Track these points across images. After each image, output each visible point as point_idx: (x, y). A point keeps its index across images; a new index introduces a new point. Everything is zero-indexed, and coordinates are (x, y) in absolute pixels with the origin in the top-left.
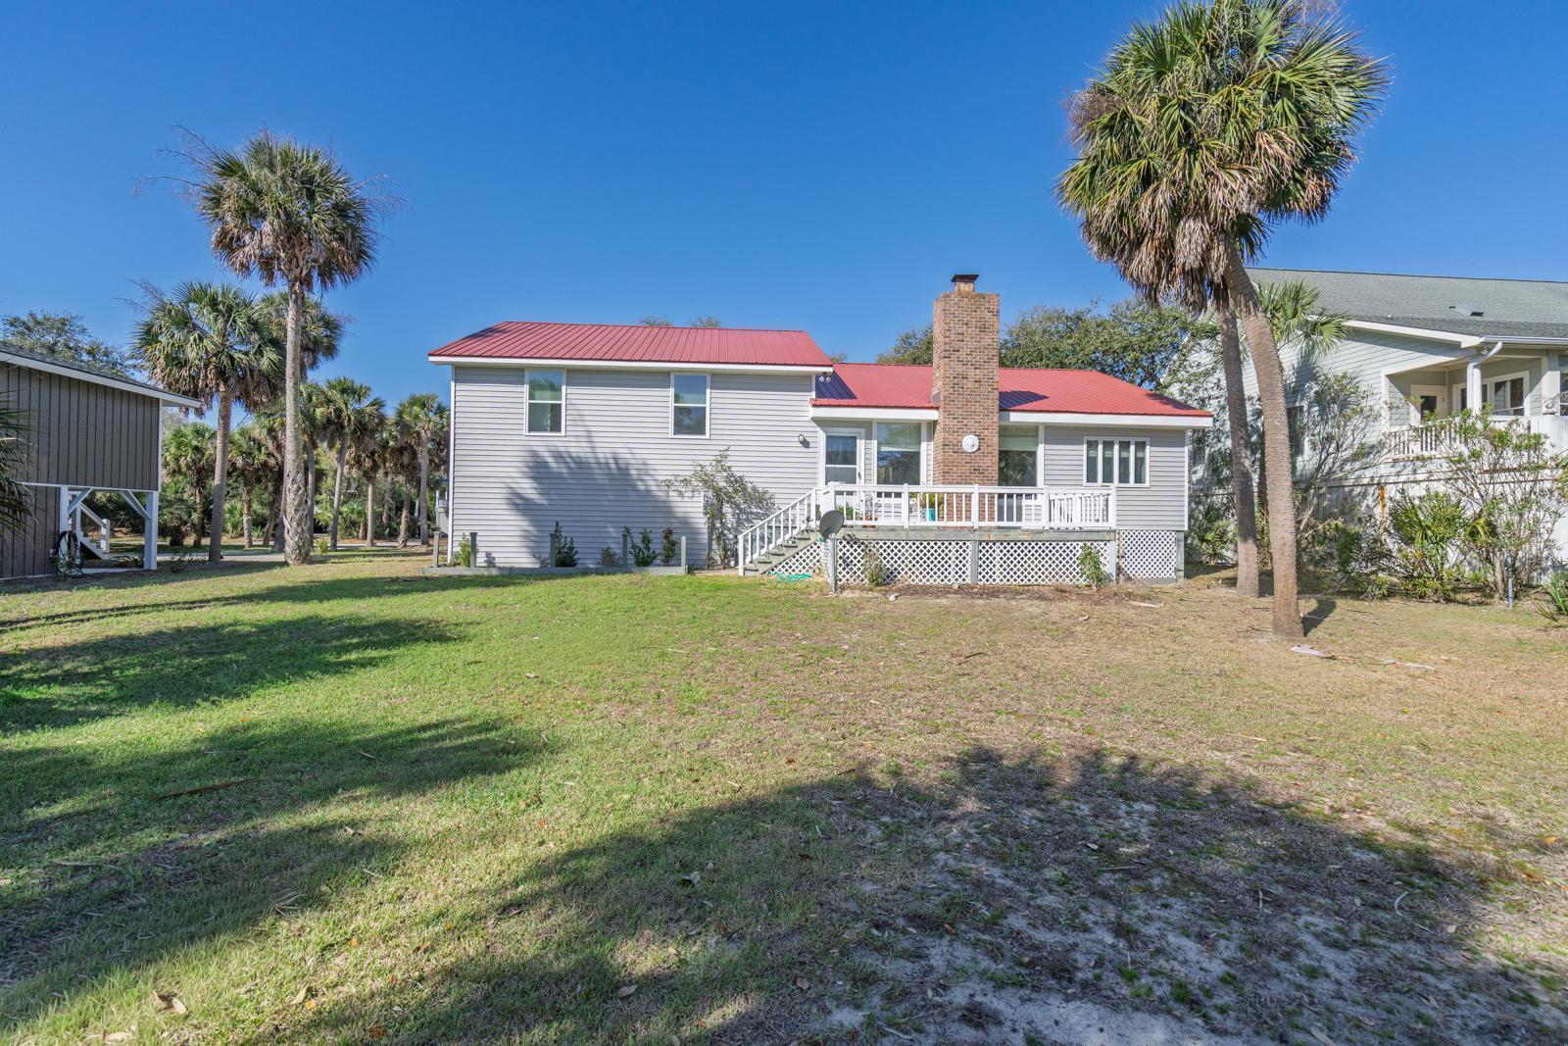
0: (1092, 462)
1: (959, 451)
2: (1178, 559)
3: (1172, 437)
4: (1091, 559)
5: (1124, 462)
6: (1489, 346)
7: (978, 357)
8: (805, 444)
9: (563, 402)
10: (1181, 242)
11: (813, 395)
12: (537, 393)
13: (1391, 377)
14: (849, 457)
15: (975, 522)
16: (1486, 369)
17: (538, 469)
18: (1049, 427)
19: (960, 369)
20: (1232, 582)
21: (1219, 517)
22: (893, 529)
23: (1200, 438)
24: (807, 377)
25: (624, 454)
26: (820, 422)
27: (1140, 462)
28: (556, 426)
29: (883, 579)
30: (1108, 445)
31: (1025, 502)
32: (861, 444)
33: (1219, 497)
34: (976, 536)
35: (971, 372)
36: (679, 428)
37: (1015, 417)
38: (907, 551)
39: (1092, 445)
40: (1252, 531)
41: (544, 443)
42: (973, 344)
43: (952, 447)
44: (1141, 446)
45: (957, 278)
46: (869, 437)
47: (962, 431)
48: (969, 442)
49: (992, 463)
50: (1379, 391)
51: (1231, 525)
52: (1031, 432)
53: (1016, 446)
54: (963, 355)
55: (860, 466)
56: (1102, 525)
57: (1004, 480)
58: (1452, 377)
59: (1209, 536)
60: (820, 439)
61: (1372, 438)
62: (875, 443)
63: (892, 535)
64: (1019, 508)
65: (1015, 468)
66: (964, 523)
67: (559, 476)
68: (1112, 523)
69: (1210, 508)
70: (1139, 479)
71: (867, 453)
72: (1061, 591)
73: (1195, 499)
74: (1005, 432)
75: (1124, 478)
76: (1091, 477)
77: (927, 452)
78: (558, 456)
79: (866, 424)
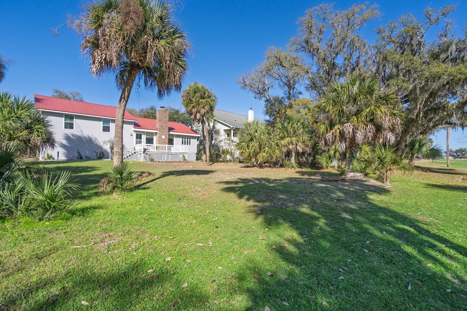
0: (183, 141)
1: (162, 138)
2: (195, 158)
3: (194, 138)
4: (184, 157)
5: (187, 141)
6: (234, 128)
7: (165, 122)
8: (132, 135)
9: (74, 122)
10: (197, 116)
11: (133, 126)
12: (66, 120)
13: (224, 130)
14: (141, 138)
15: (167, 151)
16: (234, 130)
17: (67, 138)
18: (176, 135)
19: (162, 124)
20: (202, 161)
21: (201, 151)
22: (153, 152)
23: (198, 138)
24: (132, 122)
25: (91, 136)
26: (135, 131)
27: (190, 141)
28: (72, 128)
29: (152, 160)
30: (185, 138)
31: (171, 147)
32: (143, 136)
33: (201, 147)
34: (167, 153)
35: (164, 124)
36: (104, 130)
37: (171, 133)
38: (156, 156)
39: (183, 138)
40: (205, 153)
41: (69, 131)
42: (164, 120)
43: (160, 137)
44: (190, 139)
45: (161, 107)
46: (144, 135)
47: (163, 135)
48: (163, 137)
49: (167, 141)
50: (222, 132)
51: (203, 152)
52: (173, 135)
53: (171, 138)
54: (162, 121)
55: (142, 140)
56: (185, 152)
57: (169, 144)
58: (230, 130)
59: (200, 154)
60: (135, 134)
61: (221, 139)
62: (145, 136)
63: (153, 153)
64: (171, 149)
65: (171, 142)
66: (165, 151)
67: (74, 140)
68: (187, 152)
69: (200, 149)
70: (190, 144)
71: (144, 137)
72: (180, 162)
73: (198, 148)
74: (169, 135)
75: (187, 144)
76: (183, 144)
77: (155, 138)
78: (73, 135)
79: (144, 132)
